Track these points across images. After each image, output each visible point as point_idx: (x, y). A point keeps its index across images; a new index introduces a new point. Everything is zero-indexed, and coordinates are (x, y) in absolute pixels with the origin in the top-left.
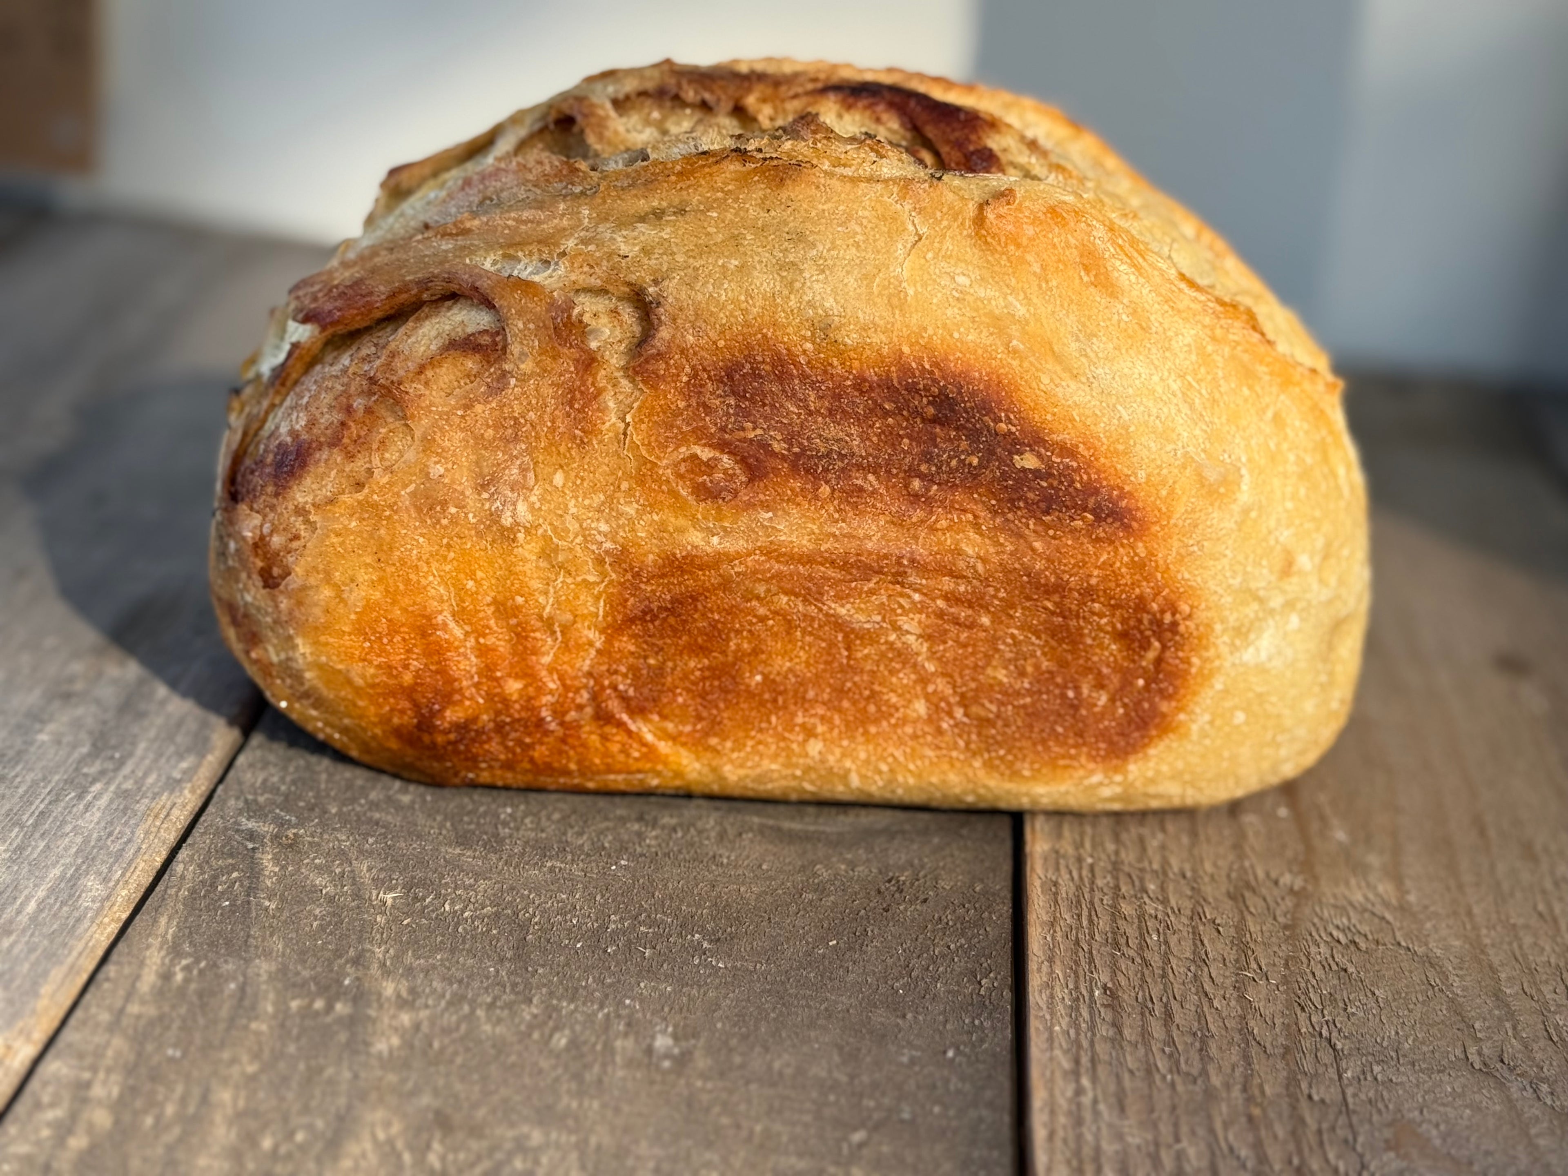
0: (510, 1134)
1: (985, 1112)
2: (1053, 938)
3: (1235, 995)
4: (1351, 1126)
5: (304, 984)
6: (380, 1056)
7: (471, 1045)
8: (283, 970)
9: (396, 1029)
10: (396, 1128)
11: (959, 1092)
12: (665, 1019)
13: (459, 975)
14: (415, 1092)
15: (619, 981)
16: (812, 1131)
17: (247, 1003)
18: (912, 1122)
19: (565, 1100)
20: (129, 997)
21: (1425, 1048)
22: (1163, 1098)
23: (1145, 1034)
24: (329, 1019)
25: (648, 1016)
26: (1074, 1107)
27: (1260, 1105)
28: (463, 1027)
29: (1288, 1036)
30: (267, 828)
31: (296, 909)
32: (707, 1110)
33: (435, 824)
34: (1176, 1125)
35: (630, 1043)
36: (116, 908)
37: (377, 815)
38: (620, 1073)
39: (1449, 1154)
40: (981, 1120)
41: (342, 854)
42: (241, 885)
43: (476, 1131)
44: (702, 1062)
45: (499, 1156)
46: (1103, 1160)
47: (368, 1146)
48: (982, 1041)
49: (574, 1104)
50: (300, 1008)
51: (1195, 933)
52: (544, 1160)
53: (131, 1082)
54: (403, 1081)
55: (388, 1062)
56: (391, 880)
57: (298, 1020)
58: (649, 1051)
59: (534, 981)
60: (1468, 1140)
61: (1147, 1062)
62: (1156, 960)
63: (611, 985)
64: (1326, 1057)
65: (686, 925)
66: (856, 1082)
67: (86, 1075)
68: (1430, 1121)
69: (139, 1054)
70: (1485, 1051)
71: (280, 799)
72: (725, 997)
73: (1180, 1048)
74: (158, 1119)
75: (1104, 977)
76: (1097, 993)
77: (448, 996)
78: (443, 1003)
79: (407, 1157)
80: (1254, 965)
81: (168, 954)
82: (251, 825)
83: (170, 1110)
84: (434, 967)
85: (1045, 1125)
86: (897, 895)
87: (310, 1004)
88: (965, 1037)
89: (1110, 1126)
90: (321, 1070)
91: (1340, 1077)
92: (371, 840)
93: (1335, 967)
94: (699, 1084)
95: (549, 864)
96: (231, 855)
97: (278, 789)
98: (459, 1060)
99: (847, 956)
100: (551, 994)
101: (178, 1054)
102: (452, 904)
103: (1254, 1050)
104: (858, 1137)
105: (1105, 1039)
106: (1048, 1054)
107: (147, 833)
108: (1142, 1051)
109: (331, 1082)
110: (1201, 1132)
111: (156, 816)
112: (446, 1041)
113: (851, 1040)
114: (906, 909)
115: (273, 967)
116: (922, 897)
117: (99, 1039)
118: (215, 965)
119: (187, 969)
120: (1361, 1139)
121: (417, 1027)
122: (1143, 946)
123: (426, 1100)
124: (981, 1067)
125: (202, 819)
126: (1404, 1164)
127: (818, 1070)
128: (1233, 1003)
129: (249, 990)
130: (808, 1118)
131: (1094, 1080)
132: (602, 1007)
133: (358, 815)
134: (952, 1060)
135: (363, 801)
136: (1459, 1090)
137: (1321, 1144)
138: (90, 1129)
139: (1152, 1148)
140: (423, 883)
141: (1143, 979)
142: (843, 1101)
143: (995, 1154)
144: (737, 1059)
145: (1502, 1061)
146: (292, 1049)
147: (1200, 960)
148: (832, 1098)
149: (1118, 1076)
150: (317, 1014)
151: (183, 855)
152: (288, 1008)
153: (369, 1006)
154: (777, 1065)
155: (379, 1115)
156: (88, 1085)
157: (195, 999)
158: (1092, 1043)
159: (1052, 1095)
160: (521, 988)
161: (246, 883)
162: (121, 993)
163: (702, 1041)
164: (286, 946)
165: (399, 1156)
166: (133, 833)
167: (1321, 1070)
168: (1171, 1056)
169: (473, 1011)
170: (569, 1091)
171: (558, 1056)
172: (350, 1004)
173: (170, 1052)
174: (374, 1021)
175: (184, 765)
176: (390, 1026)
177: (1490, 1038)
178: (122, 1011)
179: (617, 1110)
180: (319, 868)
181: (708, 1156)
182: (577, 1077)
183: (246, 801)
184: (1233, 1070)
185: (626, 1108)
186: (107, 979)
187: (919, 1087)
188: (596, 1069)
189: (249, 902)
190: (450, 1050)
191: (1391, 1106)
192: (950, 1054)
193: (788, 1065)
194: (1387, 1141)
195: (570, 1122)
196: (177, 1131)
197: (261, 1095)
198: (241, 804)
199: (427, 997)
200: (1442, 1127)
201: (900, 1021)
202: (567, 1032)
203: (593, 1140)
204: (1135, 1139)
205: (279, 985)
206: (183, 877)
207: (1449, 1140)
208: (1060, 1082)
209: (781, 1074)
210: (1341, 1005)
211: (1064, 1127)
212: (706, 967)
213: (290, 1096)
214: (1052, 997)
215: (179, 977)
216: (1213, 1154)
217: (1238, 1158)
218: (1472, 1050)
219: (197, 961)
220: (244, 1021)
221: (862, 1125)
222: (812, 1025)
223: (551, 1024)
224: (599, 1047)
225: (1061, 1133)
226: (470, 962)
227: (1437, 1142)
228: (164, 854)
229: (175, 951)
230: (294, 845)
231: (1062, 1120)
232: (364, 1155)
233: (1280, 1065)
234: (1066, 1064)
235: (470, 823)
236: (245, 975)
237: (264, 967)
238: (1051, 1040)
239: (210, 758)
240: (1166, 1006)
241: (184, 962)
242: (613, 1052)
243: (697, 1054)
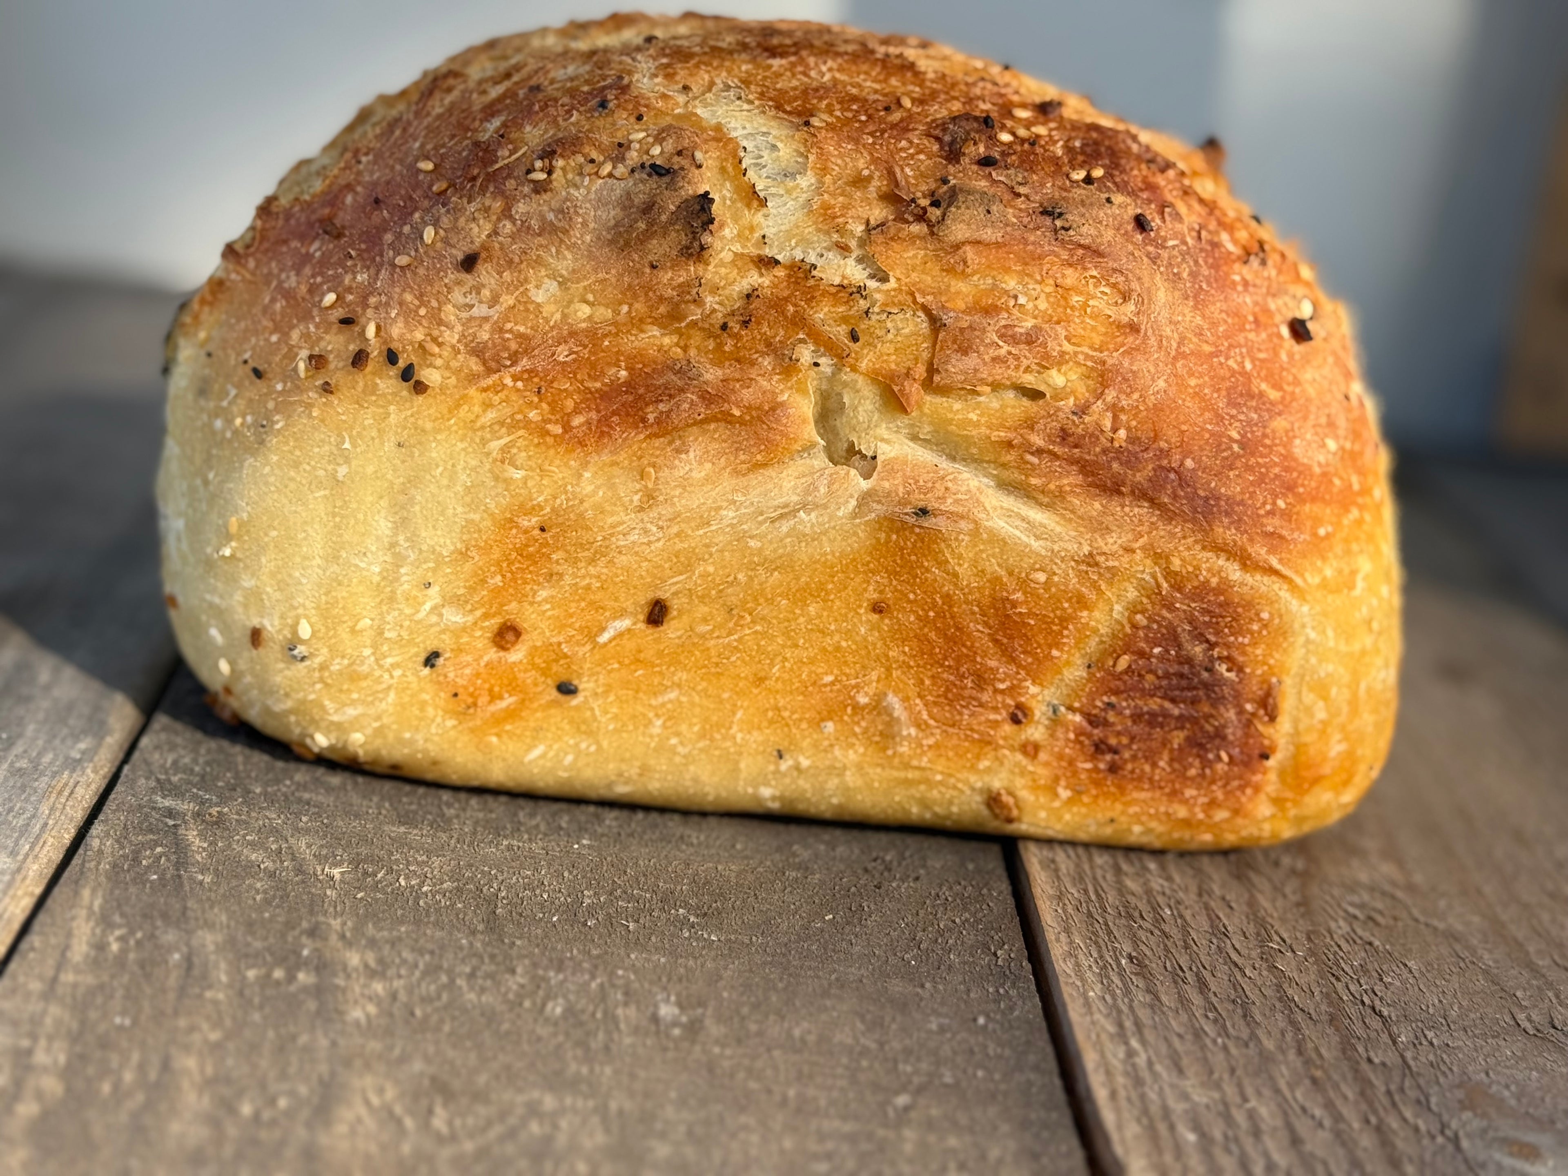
0: (521, 1099)
1: (1032, 1076)
2: (1065, 911)
3: (1265, 965)
4: (1419, 1087)
5: (257, 955)
6: (357, 1023)
7: (457, 1013)
8: (231, 941)
9: (370, 999)
10: (390, 1093)
11: (1000, 1057)
12: (665, 989)
13: (430, 946)
14: (404, 1059)
15: (606, 953)
16: (851, 1095)
17: (196, 972)
18: (957, 1084)
19: (573, 1067)
20: (59, 967)
21: (1472, 1016)
22: (1218, 1059)
23: (1183, 1001)
24: (293, 988)
25: (646, 985)
26: (1129, 1068)
27: (1322, 1067)
28: (445, 997)
29: (1330, 1004)
30: (186, 806)
31: (234, 883)
32: (732, 1076)
33: (373, 804)
34: (1240, 1086)
35: (632, 1011)
36: (28, 882)
37: (306, 796)
38: (628, 1041)
39: (1527, 1113)
40: (1030, 1084)
41: (275, 831)
42: (168, 860)
43: (480, 1096)
44: (714, 1029)
45: (512, 1120)
46: (1174, 1118)
47: (362, 1111)
48: (1011, 1009)
49: (585, 1070)
50: (257, 978)
51: (1207, 907)
52: (564, 1124)
53: (78, 1049)
54: (391, 1048)
55: (368, 1029)
56: (335, 856)
57: (257, 989)
58: (655, 1019)
59: (514, 952)
60: (1543, 1100)
61: (1193, 1026)
62: (1174, 932)
63: (598, 957)
64: (1375, 1023)
65: (667, 900)
66: (887, 1048)
67: (25, 1043)
68: (1499, 1083)
69: (83, 1023)
70: (1534, 1017)
71: (196, 779)
72: (726, 968)
73: (1224, 1014)
74: (116, 1087)
75: (1127, 948)
76: (1123, 962)
77: (421, 966)
78: (417, 974)
79: (409, 1123)
80: (1276, 938)
81: (97, 924)
82: (167, 803)
83: (128, 1077)
84: (400, 939)
85: (1103, 1085)
86: (886, 874)
87: (268, 975)
88: (992, 1006)
89: (1172, 1086)
90: (294, 1038)
91: (1394, 1042)
92: (304, 819)
93: (1359, 941)
94: (717, 1050)
95: (505, 843)
96: (151, 831)
97: (192, 770)
98: (447, 1028)
99: (847, 930)
100: (535, 965)
101: (127, 1022)
102: (407, 878)
103: (1299, 1017)
104: (902, 1100)
105: (1143, 1005)
106: (1088, 1018)
107: (52, 809)
108: (1184, 1017)
109: (307, 1049)
110: (1267, 1092)
111: (60, 793)
112: (429, 1009)
113: (871, 1008)
114: (899, 887)
115: (220, 938)
116: (914, 875)
117: (35, 1007)
118: (152, 937)
119: (121, 939)
120: (1433, 1100)
121: (394, 996)
122: (1159, 920)
123: (418, 1066)
124: (1017, 1033)
125: (112, 796)
126: (1485, 1123)
127: (843, 1037)
128: (1265, 973)
129: (196, 960)
130: (842, 1083)
131: (1143, 1042)
132: (593, 977)
133: (285, 795)
134: (985, 1027)
135: (288, 782)
136: (1519, 1054)
137: (1394, 1104)
138: (39, 1095)
139: (1221, 1108)
140: (370, 859)
141: (1167, 949)
142: (877, 1065)
143: (1054, 1115)
144: (753, 1027)
145: (1554, 1027)
146: (256, 1017)
147: (1220, 932)
148: (865, 1063)
149: (1166, 1039)
150: (278, 983)
151: (97, 829)
152: (244, 978)
153: (335, 974)
154: (797, 1032)
155: (369, 1081)
156: (29, 1052)
157: (136, 968)
158: (1131, 1008)
159: (1102, 1055)
160: (500, 958)
161: (173, 857)
162: (51, 962)
163: (710, 1012)
164: (229, 918)
165: (399, 1122)
166: (37, 809)
167: (1373, 1035)
168: (1215, 1021)
169: (452, 981)
170: (575, 1058)
171: (556, 1024)
172: (313, 974)
173: (118, 1020)
174: (344, 991)
175: (82, 746)
176: (363, 995)
177: (1536, 1006)
178: (55, 980)
179: (633, 1076)
180: (251, 844)
181: (743, 1119)
182: (582, 1044)
183: (158, 780)
184: (1283, 1035)
185: (642, 1074)
186: (33, 949)
187: (955, 1053)
188: (601, 1036)
189: (179, 876)
190: (435, 1018)
191: (1455, 1069)
192: (981, 1021)
193: (809, 1032)
194: (1460, 1102)
195: (584, 1088)
196: (140, 1097)
197: (230, 1062)
198: (153, 784)
199: (399, 967)
200: (1513, 1088)
201: (919, 990)
202: (560, 1001)
203: (613, 1106)
204: (1200, 1097)
205: (230, 956)
206: (100, 852)
207: (1524, 1100)
208: (1109, 1046)
209: (803, 1040)
210: (1375, 974)
211: (1125, 1087)
212: (697, 939)
213: (264, 1063)
214: (1078, 965)
215: (115, 947)
216: (1285, 1114)
217: (1313, 1117)
218: (1521, 1017)
219: (132, 932)
220: (197, 990)
221: (903, 1089)
222: (826, 994)
223: (541, 993)
224: (599, 1015)
225: (1122, 1093)
226: (439, 934)
227: (1513, 1102)
228: (73, 832)
229: (105, 921)
230: (220, 821)
231: (1120, 1080)
232: (359, 1120)
233: (1330, 1031)
234: (1111, 1029)
235: (411, 803)
236: (188, 944)
237: (208, 940)
238: (1087, 1003)
239: (109, 740)
240: (1197, 975)
241: (118, 933)
242: (615, 1020)
243: (708, 1022)
